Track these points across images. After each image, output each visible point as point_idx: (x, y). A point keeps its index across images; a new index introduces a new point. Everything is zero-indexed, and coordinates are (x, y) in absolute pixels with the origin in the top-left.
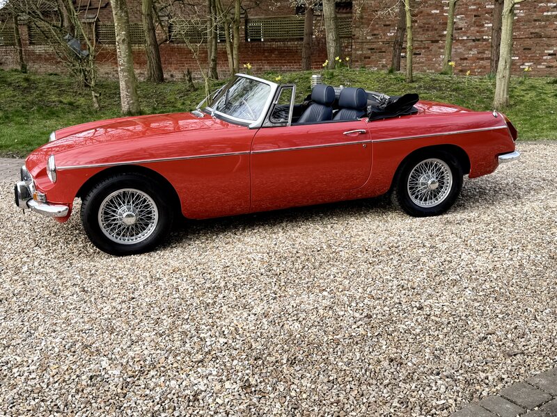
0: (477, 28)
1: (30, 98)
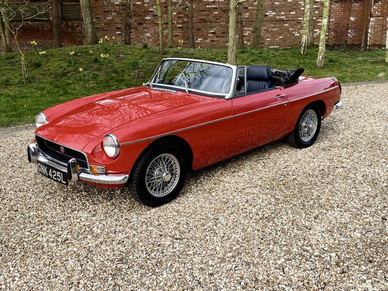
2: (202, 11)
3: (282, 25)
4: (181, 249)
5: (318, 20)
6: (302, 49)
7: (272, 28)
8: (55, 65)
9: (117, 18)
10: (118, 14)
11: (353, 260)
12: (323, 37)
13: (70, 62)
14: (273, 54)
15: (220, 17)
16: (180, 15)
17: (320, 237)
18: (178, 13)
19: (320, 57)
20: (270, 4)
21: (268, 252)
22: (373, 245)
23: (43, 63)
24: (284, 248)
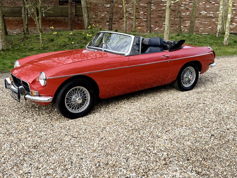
2: (159, 11)
3: (211, 20)
4: (73, 143)
5: (235, 17)
6: (217, 34)
7: (204, 22)
8: (61, 40)
9: (107, 15)
10: (108, 13)
11: (176, 158)
12: (228, 26)
13: (70, 39)
14: (198, 36)
16: (146, 13)
17: (163, 143)
18: (144, 12)
19: (226, 39)
20: (203, 6)
21: (124, 148)
22: (196, 150)
23: (55, 39)
24: (136, 147)
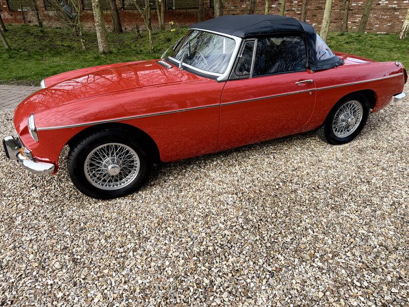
0: (289, 4)
1: (44, 43)
3: (393, 13)
14: (371, 37)
15: (335, 5)
18: (299, 2)
23: (173, 38)
